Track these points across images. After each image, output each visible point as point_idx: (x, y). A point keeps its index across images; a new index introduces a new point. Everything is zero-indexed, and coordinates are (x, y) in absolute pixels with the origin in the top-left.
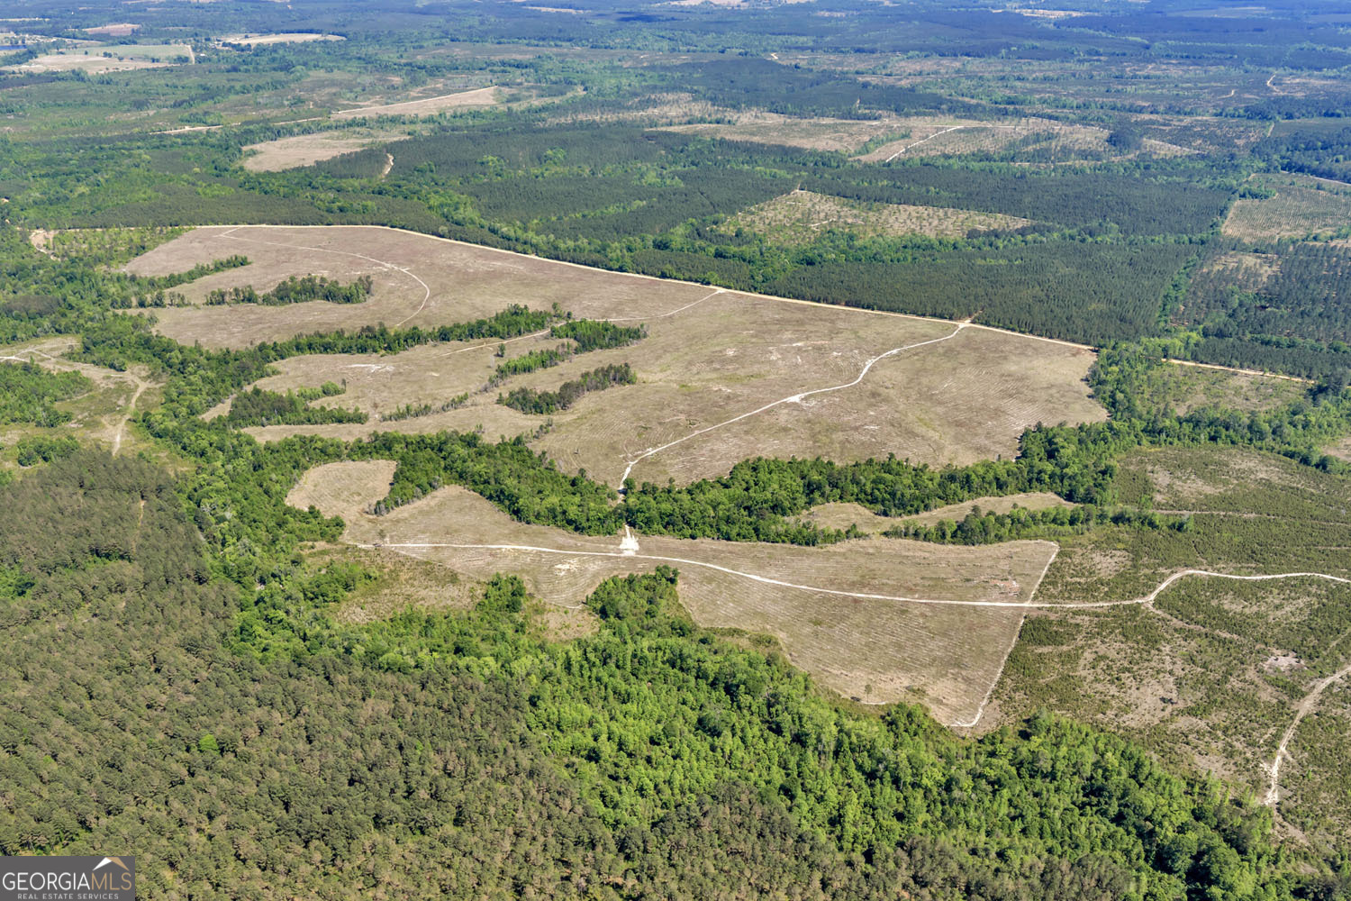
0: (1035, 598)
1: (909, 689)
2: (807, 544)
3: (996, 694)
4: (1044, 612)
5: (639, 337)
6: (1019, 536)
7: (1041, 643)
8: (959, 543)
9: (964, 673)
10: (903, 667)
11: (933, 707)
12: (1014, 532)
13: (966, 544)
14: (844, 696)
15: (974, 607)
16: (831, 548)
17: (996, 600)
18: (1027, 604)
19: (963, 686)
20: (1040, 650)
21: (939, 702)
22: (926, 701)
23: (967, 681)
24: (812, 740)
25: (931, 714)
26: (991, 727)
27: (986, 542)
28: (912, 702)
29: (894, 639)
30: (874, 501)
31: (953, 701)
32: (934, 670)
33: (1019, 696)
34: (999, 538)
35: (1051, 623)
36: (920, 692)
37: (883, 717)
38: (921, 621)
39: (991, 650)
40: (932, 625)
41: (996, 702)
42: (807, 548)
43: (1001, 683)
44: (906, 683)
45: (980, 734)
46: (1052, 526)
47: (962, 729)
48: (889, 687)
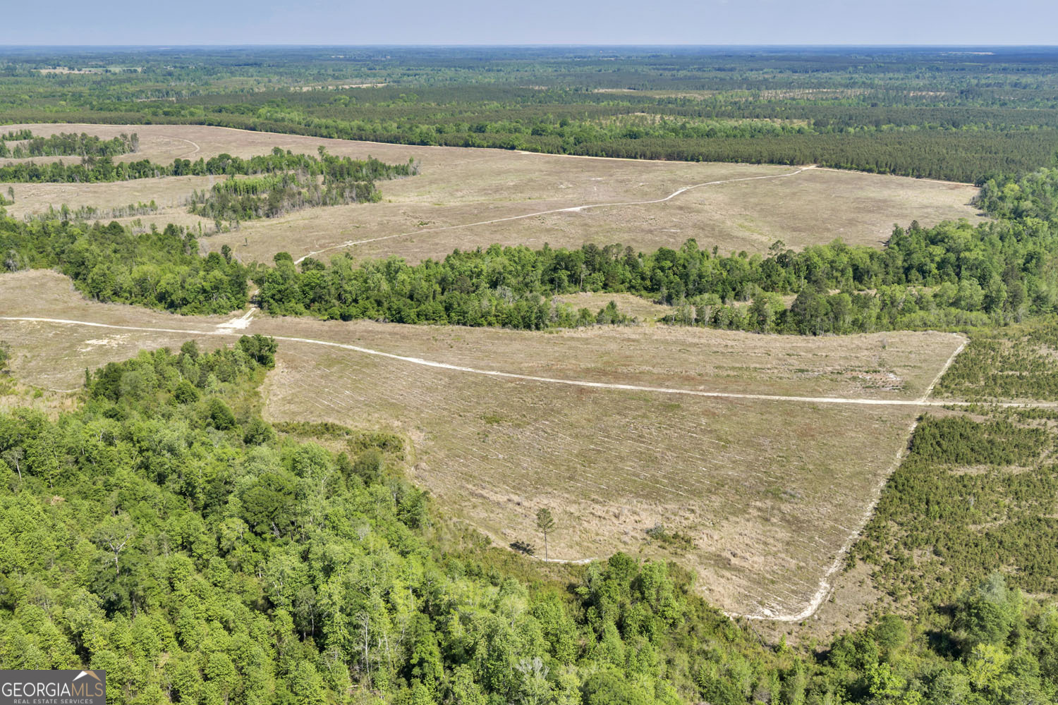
0: (936, 394)
1: (655, 534)
2: (528, 327)
3: (862, 551)
4: (958, 414)
5: (407, 174)
6: (894, 325)
7: (959, 459)
8: (790, 331)
9: (786, 508)
10: (651, 493)
11: (705, 573)
12: (885, 321)
13: (802, 333)
14: (498, 542)
15: (813, 403)
16: (566, 332)
17: (859, 396)
18: (920, 402)
19: (784, 534)
20: (960, 471)
21: (720, 562)
22: (689, 561)
23: (793, 523)
24: (337, 630)
25: (696, 589)
26: (854, 624)
27: (837, 330)
28: (655, 559)
29: (642, 447)
30: (654, 288)
31: (757, 561)
32: (717, 501)
33: (920, 557)
34: (860, 326)
35: (975, 427)
36: (682, 541)
37: (571, 588)
38: (704, 421)
39: (849, 470)
40: (725, 428)
41: (863, 569)
42: (526, 333)
43: (874, 530)
44: (649, 523)
45: (822, 638)
46: (953, 310)
47: (773, 625)
48: (607, 530)
